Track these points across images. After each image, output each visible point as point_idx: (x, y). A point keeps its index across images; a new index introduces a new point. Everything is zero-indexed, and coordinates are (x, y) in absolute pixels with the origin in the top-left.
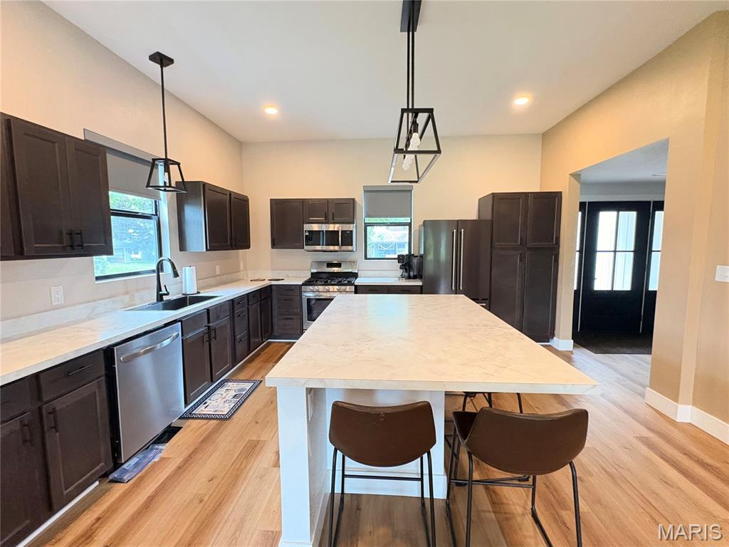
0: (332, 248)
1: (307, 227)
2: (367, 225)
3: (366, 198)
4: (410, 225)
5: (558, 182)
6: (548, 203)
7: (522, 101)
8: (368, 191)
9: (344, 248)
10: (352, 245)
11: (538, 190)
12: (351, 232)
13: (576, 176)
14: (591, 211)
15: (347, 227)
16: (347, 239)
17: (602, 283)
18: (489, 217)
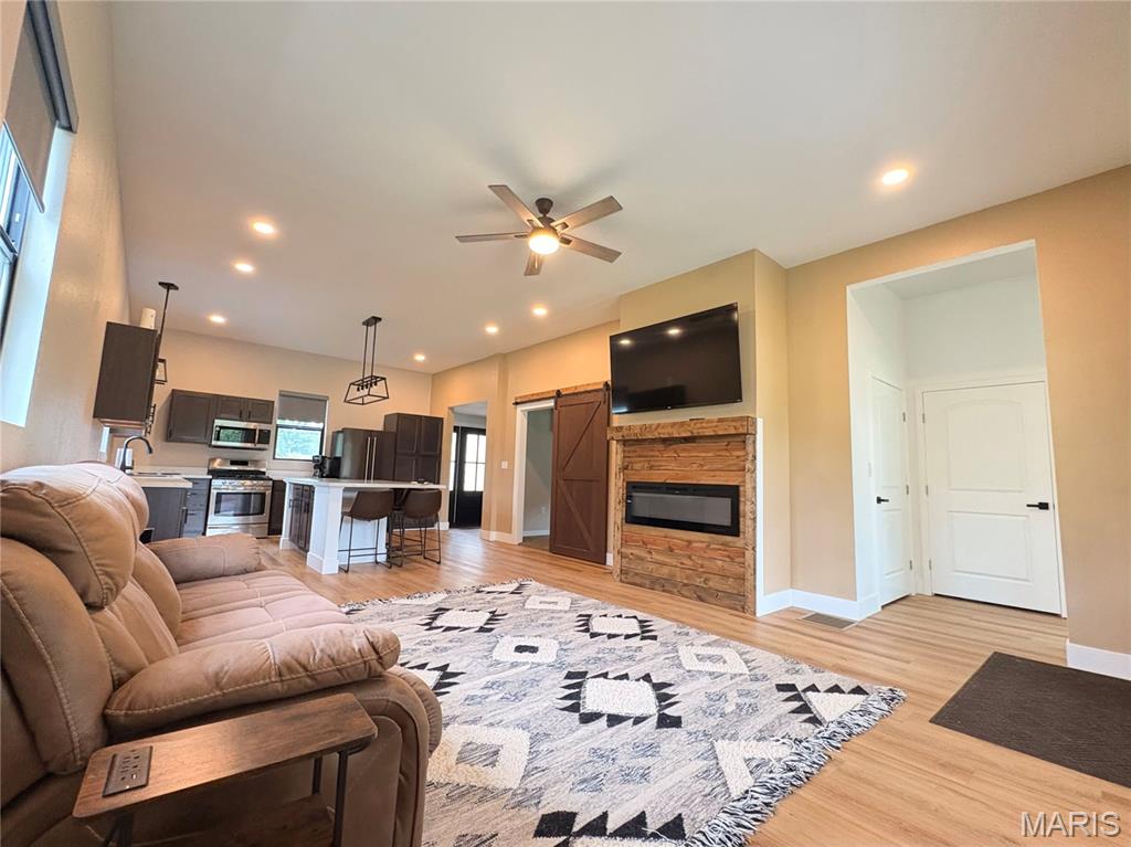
0: (249, 445)
1: (218, 422)
2: (278, 427)
3: (280, 401)
4: (323, 431)
5: (441, 413)
6: (434, 425)
7: (420, 358)
8: (283, 395)
9: (259, 446)
10: (268, 443)
11: (428, 415)
12: (269, 431)
13: (451, 409)
14: (462, 432)
15: (264, 427)
16: (265, 437)
17: (469, 487)
18: (394, 430)
